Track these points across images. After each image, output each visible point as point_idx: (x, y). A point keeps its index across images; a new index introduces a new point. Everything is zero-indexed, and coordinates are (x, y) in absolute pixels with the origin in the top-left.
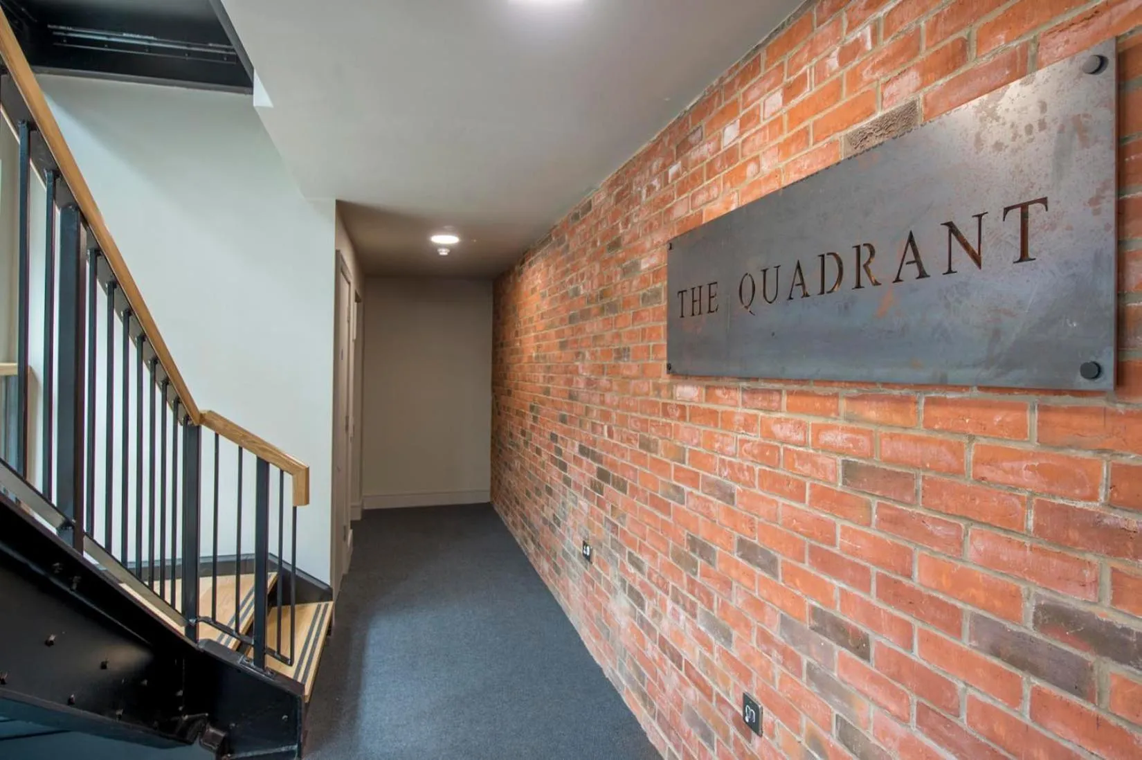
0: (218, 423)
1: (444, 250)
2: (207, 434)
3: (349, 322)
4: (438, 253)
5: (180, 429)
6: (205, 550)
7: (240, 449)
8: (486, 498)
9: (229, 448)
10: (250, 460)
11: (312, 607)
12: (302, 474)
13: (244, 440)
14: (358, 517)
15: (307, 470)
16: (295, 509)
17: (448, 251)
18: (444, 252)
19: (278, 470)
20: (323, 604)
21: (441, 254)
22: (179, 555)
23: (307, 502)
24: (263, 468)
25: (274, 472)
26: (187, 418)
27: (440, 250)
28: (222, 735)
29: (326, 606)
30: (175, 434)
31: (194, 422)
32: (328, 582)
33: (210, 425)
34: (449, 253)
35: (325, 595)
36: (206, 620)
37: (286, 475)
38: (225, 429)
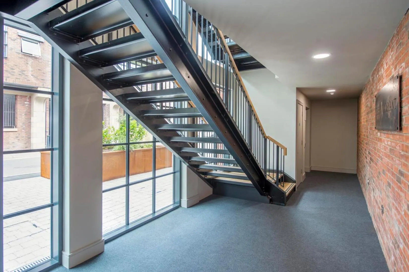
0: (270, 138)
1: (332, 93)
2: (268, 140)
3: (302, 116)
4: (330, 94)
5: (263, 139)
6: (268, 168)
7: (274, 143)
8: (355, 172)
9: (272, 143)
10: (275, 145)
11: (291, 184)
12: (285, 149)
13: (274, 142)
14: (309, 171)
15: (286, 149)
16: (284, 156)
17: (334, 93)
18: (332, 94)
19: (281, 148)
20: (293, 184)
21: (331, 94)
22: (263, 167)
23: (286, 155)
24: (278, 147)
25: (280, 148)
26: (265, 137)
27: (331, 93)
28: (271, 198)
29: (294, 184)
30: (262, 140)
31: (266, 138)
32: (295, 179)
33: (268, 139)
34: (334, 94)
35: (294, 182)
36: (268, 175)
37: (282, 149)
38: (271, 140)
